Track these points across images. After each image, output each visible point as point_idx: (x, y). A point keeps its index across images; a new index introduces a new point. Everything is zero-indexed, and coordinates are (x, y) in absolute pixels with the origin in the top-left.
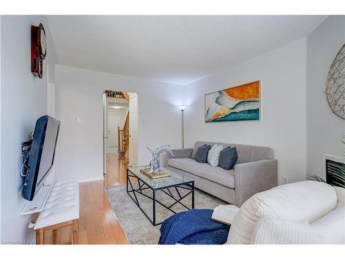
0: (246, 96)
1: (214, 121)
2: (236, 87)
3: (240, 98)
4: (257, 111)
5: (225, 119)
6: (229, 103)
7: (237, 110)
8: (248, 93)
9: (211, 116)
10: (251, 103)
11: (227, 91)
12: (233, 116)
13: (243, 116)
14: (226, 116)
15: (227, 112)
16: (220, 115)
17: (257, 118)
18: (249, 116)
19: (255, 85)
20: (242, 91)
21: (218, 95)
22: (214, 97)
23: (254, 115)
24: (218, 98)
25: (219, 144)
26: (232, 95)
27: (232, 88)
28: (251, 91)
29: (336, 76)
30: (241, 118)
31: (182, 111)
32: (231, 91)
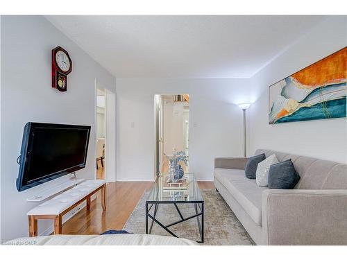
0: (323, 79)
1: (279, 121)
3: (315, 84)
4: (343, 101)
5: (292, 118)
7: (309, 104)
8: (327, 72)
9: (276, 116)
10: (333, 89)
11: (296, 75)
12: (303, 113)
13: (319, 111)
14: (294, 114)
15: (296, 107)
16: (286, 112)
17: (343, 114)
18: (329, 110)
20: (318, 72)
21: (284, 83)
22: (279, 88)
23: (337, 108)
24: (284, 89)
26: (302, 81)
27: (303, 70)
28: (332, 68)
30: (316, 115)
31: (244, 110)
32: (302, 74)
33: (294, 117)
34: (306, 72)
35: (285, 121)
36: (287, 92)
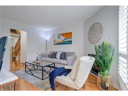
1: (57, 44)
2: (65, 33)
3: (66, 37)
4: (71, 41)
5: (61, 44)
6: (63, 38)
7: (65, 41)
8: (69, 36)
9: (56, 43)
10: (70, 39)
11: (62, 34)
12: (64, 43)
15: (62, 41)
16: (59, 42)
17: (71, 43)
18: (69, 43)
19: (71, 33)
20: (67, 35)
21: (59, 35)
22: (57, 36)
23: (70, 42)
25: (59, 52)
26: (63, 36)
28: (69, 35)
29: (90, 33)
30: (67, 43)
31: (47, 40)
32: (63, 34)
33: (61, 43)
34: (64, 34)
35: (59, 44)
36: (59, 37)
